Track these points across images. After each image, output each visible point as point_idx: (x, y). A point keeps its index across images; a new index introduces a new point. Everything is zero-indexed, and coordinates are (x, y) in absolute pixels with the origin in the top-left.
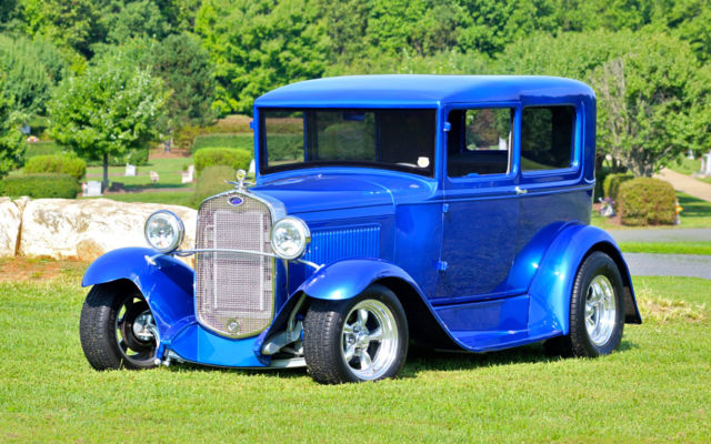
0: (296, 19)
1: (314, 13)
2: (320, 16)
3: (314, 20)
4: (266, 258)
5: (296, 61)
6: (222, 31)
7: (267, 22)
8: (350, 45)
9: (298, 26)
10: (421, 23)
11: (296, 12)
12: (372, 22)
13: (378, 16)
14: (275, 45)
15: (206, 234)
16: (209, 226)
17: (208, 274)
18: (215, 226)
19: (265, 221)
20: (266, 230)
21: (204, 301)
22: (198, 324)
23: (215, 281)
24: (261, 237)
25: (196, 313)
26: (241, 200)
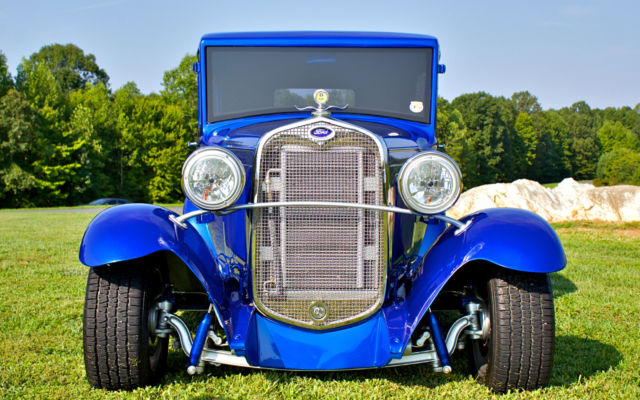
15: (267, 181)
16: (272, 170)
17: (272, 239)
18: (282, 170)
19: (365, 161)
20: (366, 174)
21: (266, 276)
22: (256, 311)
23: (283, 248)
24: (360, 184)
25: (255, 296)
26: (330, 132)
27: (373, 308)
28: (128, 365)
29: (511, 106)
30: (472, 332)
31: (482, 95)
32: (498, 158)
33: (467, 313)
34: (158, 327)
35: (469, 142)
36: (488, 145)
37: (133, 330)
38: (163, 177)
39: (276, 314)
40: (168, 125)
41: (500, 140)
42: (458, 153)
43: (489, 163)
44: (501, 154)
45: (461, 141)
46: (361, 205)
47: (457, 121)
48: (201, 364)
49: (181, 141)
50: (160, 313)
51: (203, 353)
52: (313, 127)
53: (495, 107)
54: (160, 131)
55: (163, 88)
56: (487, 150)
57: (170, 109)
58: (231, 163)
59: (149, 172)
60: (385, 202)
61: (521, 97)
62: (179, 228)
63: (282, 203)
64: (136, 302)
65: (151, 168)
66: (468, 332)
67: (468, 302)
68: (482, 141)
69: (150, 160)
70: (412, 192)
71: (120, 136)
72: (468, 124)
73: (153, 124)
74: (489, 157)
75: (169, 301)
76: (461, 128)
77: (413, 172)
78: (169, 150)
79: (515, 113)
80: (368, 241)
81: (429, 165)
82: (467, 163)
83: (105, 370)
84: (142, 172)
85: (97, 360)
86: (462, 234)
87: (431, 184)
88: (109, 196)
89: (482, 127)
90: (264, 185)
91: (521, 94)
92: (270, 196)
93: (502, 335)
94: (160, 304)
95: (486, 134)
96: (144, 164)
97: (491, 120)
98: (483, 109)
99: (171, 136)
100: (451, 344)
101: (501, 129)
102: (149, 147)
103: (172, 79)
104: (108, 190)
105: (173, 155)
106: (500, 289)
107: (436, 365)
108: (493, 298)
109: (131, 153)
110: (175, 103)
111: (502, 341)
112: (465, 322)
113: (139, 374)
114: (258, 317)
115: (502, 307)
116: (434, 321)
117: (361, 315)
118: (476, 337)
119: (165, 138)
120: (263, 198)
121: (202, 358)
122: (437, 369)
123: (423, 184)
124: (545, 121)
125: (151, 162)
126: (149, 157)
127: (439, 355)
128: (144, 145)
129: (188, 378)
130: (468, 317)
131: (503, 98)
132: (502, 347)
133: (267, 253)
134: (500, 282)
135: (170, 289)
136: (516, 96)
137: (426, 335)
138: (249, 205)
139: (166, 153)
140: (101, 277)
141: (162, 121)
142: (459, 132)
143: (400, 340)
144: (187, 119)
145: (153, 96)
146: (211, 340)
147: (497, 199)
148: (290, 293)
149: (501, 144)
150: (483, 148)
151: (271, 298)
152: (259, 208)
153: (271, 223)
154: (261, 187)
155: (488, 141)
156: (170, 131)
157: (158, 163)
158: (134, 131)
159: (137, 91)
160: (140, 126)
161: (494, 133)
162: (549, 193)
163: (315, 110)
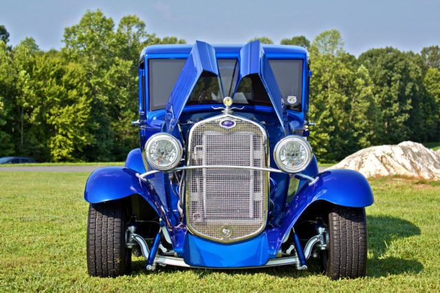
15: (195, 153)
16: (198, 146)
17: (198, 188)
18: (204, 146)
19: (255, 140)
20: (255, 148)
21: (194, 211)
22: (188, 232)
23: (204, 193)
24: (251, 155)
25: (188, 222)
26: (233, 123)
27: (259, 230)
28: (114, 262)
29: (420, 62)
30: (320, 246)
31: (389, 50)
32: (407, 115)
33: (318, 233)
34: (128, 242)
35: (376, 99)
36: (395, 102)
37: (117, 241)
38: (66, 135)
39: (201, 234)
40: (70, 83)
41: (408, 97)
42: (365, 110)
43: (397, 121)
44: (409, 112)
45: (368, 98)
46: (251, 167)
47: (363, 77)
48: (154, 264)
49: (83, 99)
50: (129, 233)
51: (156, 258)
52: (223, 120)
53: (403, 62)
54: (62, 88)
55: (64, 45)
56: (396, 107)
57: (71, 67)
58: (174, 142)
59: (50, 130)
60: (266, 165)
61: (430, 52)
62: (142, 181)
63: (204, 166)
64: (119, 224)
65: (52, 126)
66: (317, 245)
67: (318, 227)
68: (390, 98)
69: (52, 118)
70: (282, 159)
71: (22, 93)
72: (374, 80)
73: (54, 80)
74: (396, 115)
75: (134, 226)
76: (366, 85)
77: (283, 147)
78: (71, 108)
79: (425, 69)
80: (256, 189)
81: (292, 144)
82: (374, 120)
83: (100, 265)
84: (42, 131)
85: (95, 259)
86: (313, 185)
87: (293, 155)
88: (11, 155)
89: (389, 83)
90: (193, 155)
91: (431, 48)
92: (197, 162)
93: (335, 245)
94: (129, 228)
95: (394, 91)
96: (44, 122)
97: (399, 76)
98: (390, 64)
99: (73, 93)
100: (307, 253)
101: (410, 85)
102: (50, 105)
103: (73, 35)
104: (9, 148)
105: (75, 113)
106: (334, 218)
107: (298, 266)
108: (330, 223)
109: (31, 110)
110: (76, 59)
111: (335, 248)
112: (316, 239)
113: (120, 268)
114: (189, 235)
115: (335, 228)
116: (296, 238)
117: (252, 234)
118: (323, 248)
119: (67, 95)
120: (193, 163)
121: (155, 261)
122: (299, 268)
123: (288, 155)
125: (51, 120)
126: (50, 115)
127: (300, 259)
128: (45, 103)
129: (148, 272)
130: (318, 236)
131: (411, 54)
132: (335, 252)
133: (195, 197)
134: (334, 214)
135: (134, 219)
136: (425, 51)
137: (292, 247)
138: (184, 167)
139: (68, 111)
140: (97, 210)
141: (65, 78)
142: (365, 89)
143: (275, 247)
144: (89, 76)
145: (54, 52)
146: (160, 250)
147: (384, 159)
148: (208, 221)
149: (409, 101)
150: (390, 105)
151: (198, 224)
152: (190, 169)
153: (198, 178)
154: (191, 157)
155: (396, 98)
156: (72, 87)
157: (60, 121)
158: (35, 88)
159: (35, 47)
160: (41, 83)
161: (402, 89)
162: (432, 154)
163: (223, 110)
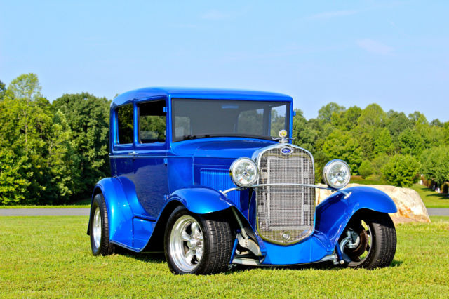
0: (352, 147)
1: (358, 144)
2: (359, 146)
3: (357, 147)
4: (305, 188)
5: (353, 159)
6: (330, 151)
7: (344, 148)
8: (368, 154)
9: (353, 149)
10: (390, 147)
11: (351, 145)
12: (376, 148)
13: (377, 145)
14: (346, 155)
15: (262, 174)
18: (268, 168)
19: (304, 164)
20: (304, 169)
23: (268, 206)
24: (302, 175)
26: (290, 150)
31: (86, 96)
32: (102, 161)
35: (73, 144)
36: (92, 147)
41: (103, 143)
42: (63, 155)
43: (93, 166)
44: (104, 157)
45: (65, 143)
46: (302, 184)
47: (60, 122)
52: (282, 148)
53: (99, 108)
56: (92, 153)
62: (224, 197)
63: (268, 184)
66: (347, 245)
68: (86, 143)
72: (71, 125)
74: (93, 160)
76: (64, 129)
80: (305, 203)
82: (71, 166)
89: (85, 128)
92: (263, 181)
95: (90, 136)
97: (95, 121)
98: (87, 110)
112: (346, 240)
117: (304, 237)
120: (260, 182)
122: (336, 263)
124: (147, 123)
131: (105, 100)
133: (261, 209)
142: (62, 134)
143: (331, 246)
149: (105, 147)
150: (86, 150)
151: (265, 231)
153: (264, 194)
155: (92, 144)
161: (98, 135)
163: (280, 140)
